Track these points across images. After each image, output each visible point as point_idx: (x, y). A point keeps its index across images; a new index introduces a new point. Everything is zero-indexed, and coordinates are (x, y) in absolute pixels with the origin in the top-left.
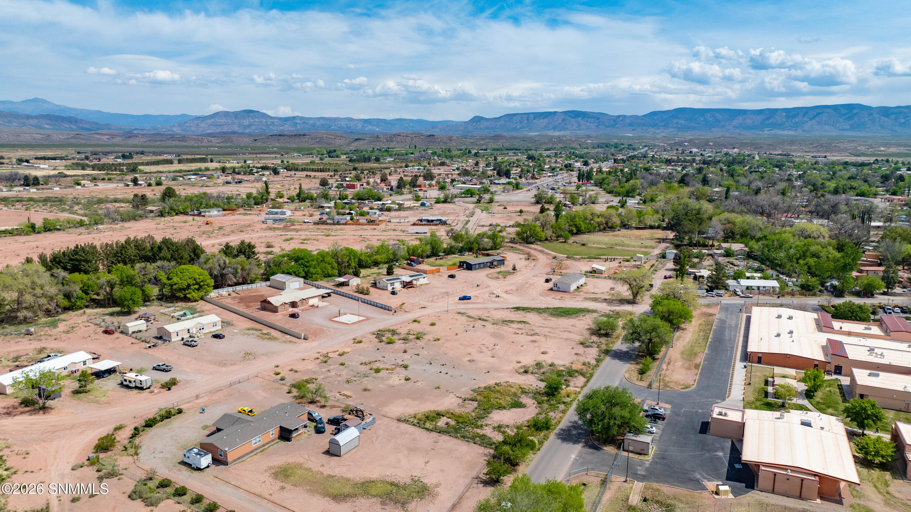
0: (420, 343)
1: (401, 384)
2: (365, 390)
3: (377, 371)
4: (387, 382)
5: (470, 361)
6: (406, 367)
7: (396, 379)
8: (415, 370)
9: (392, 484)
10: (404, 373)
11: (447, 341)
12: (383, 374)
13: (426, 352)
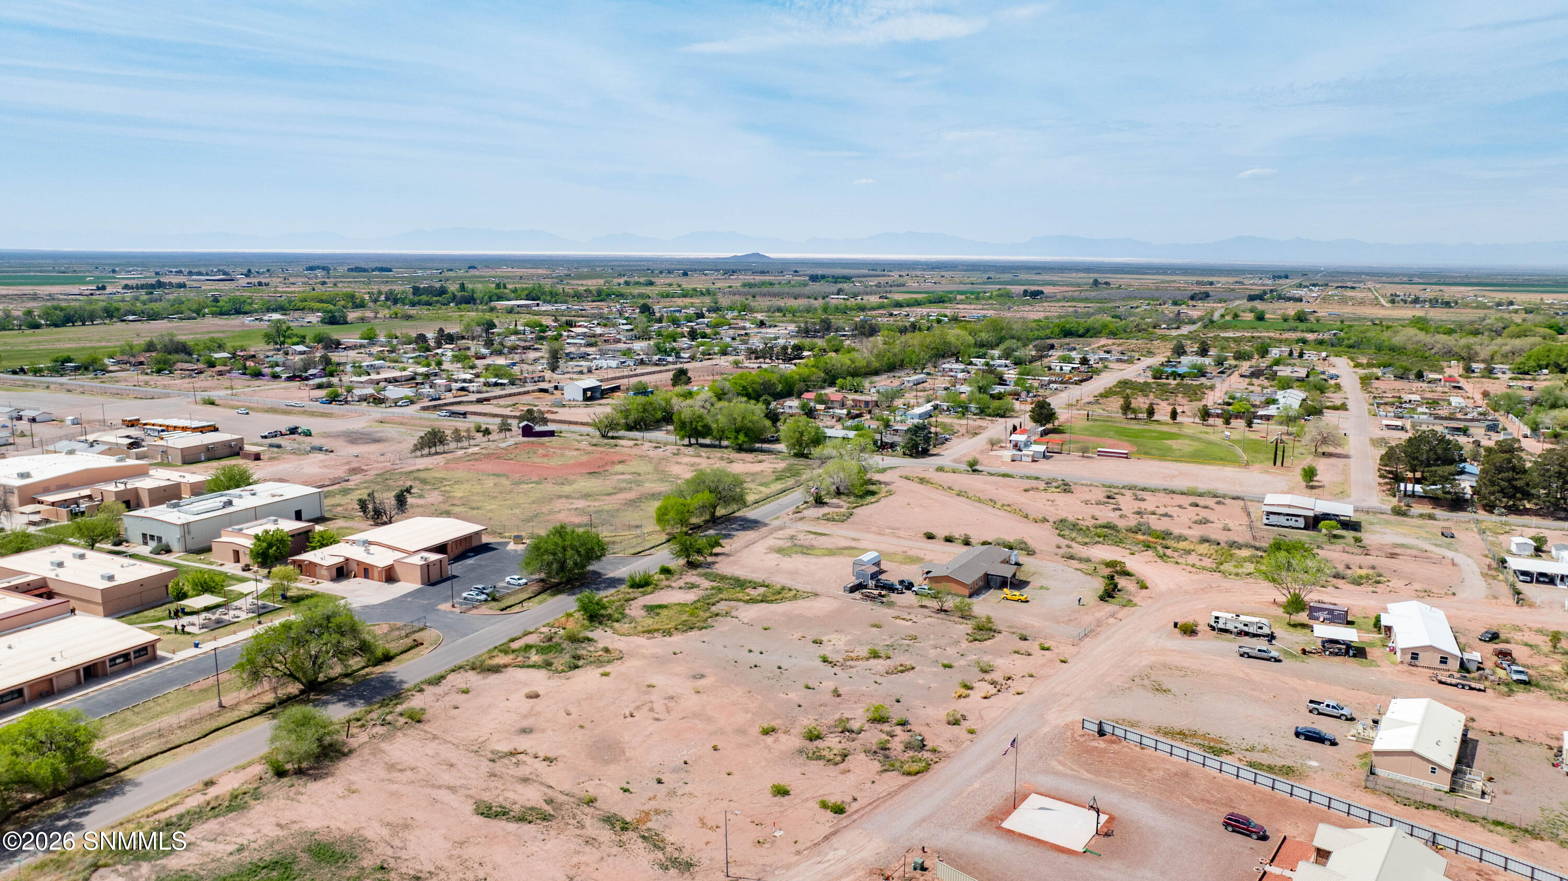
0: (807, 721)
1: (826, 634)
2: (878, 626)
3: (875, 655)
4: (849, 637)
5: (702, 676)
6: (825, 660)
7: (836, 644)
8: (808, 659)
9: (809, 554)
10: (826, 650)
11: (741, 731)
12: (863, 651)
13: (792, 695)
